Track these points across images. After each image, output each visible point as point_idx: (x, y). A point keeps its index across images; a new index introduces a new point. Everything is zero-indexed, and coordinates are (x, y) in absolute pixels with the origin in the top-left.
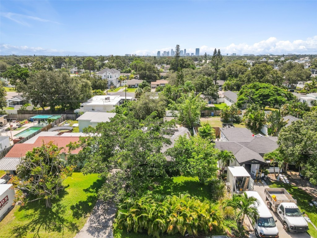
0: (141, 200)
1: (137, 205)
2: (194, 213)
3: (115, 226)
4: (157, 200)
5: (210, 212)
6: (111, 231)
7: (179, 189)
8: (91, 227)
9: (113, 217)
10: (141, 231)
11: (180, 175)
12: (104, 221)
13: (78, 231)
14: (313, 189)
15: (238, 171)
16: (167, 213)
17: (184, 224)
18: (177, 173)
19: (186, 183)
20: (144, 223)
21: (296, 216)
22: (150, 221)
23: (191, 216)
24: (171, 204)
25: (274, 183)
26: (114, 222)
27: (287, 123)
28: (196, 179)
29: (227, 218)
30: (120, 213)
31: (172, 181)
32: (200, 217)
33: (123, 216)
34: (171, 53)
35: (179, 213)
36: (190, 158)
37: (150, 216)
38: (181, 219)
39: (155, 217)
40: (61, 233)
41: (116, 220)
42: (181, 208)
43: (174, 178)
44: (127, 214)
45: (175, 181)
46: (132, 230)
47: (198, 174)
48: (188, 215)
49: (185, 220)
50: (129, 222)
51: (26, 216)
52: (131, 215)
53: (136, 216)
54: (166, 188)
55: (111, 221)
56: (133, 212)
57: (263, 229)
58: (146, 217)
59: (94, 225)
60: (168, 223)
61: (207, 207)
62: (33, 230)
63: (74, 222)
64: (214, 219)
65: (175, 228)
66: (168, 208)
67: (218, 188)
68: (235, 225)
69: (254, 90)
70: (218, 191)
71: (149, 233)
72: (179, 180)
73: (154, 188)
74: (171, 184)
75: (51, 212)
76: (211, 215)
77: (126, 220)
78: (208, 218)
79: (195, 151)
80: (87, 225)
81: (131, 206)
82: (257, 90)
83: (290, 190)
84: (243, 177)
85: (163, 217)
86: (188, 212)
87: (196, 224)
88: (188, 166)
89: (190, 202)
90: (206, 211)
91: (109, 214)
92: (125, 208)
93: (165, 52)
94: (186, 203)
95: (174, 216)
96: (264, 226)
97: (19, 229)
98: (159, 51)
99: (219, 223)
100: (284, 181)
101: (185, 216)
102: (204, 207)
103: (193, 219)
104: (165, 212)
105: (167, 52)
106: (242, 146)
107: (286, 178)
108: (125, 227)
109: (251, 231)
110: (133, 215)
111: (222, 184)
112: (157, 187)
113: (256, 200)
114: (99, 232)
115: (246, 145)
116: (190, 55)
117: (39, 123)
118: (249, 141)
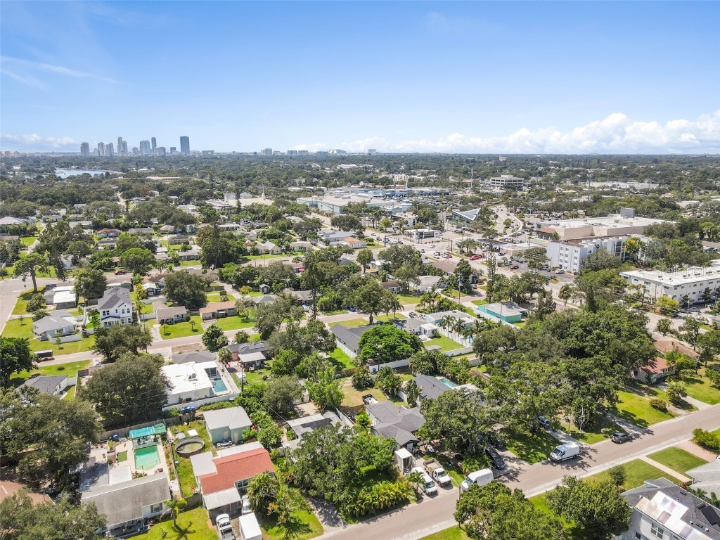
0: (361, 494)
4: (367, 492)
5: (400, 488)
7: (366, 479)
10: (366, 513)
14: (450, 452)
15: (403, 453)
16: (378, 496)
17: (389, 500)
20: (367, 507)
21: (444, 476)
22: (370, 505)
24: (378, 491)
25: (425, 454)
34: (119, 146)
35: (385, 494)
37: (370, 502)
38: (387, 498)
40: (314, 533)
42: (385, 491)
46: (360, 514)
50: (357, 510)
51: (277, 532)
53: (362, 505)
57: (430, 489)
58: (367, 503)
60: (380, 503)
61: (398, 486)
65: (385, 504)
67: (393, 471)
70: (394, 473)
71: (371, 512)
75: (292, 523)
83: (437, 458)
84: (407, 458)
85: (376, 500)
86: (389, 492)
89: (387, 486)
93: (101, 145)
94: (385, 487)
95: (383, 498)
98: (85, 141)
99: (406, 494)
100: (431, 450)
101: (388, 495)
102: (396, 486)
105: (107, 146)
106: (395, 427)
107: (431, 448)
108: (353, 515)
111: (394, 467)
114: (336, 524)
115: (398, 425)
116: (168, 150)
117: (139, 441)
118: (400, 421)
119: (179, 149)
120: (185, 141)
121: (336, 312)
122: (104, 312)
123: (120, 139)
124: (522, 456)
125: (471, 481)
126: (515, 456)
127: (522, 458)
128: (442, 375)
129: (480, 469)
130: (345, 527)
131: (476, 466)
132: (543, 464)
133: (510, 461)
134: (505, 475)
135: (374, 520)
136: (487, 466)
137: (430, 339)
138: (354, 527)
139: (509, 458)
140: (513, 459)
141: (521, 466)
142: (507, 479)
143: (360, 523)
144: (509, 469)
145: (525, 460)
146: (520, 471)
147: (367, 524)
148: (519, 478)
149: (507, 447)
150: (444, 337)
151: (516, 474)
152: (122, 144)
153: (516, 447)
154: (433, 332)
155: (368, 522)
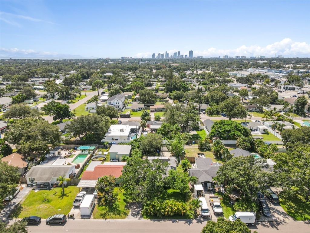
0: (154, 202)
1: (152, 204)
2: (176, 207)
3: (143, 213)
4: (160, 202)
5: (182, 207)
6: (141, 215)
7: (170, 196)
8: (133, 214)
9: (141, 209)
10: (154, 215)
11: (171, 189)
12: (137, 211)
13: (127, 215)
14: (234, 195)
15: (199, 187)
16: (165, 207)
17: (172, 212)
18: (169, 188)
19: (174, 193)
20: (156, 211)
21: (219, 208)
22: (158, 211)
23: (174, 208)
24: (166, 204)
25: (217, 192)
26: (141, 212)
27: (233, 156)
28: (179, 191)
29: (191, 209)
30: (145, 207)
31: (166, 192)
32: (178, 209)
33: (146, 209)
35: (170, 207)
36: (175, 181)
37: (158, 208)
38: (170, 210)
39: (160, 209)
40: (121, 216)
41: (142, 211)
42: (171, 205)
43: (168, 190)
44: (148, 208)
45: (168, 192)
46: (151, 214)
47: (179, 189)
48: (173, 208)
49: (172, 210)
50: (149, 211)
51: (103, 209)
52: (150, 208)
53: (152, 209)
54: (164, 195)
55: (140, 211)
56: (151, 207)
57: (204, 213)
58: (156, 209)
59: (133, 213)
60: (165, 211)
61: (181, 204)
62: (108, 215)
63: (125, 212)
64: (184, 210)
65: (168, 213)
66: (165, 205)
67: (188, 196)
68: (193, 212)
69: (221, 125)
70: (188, 197)
71: (157, 215)
72: (170, 191)
73: (158, 196)
74: (166, 194)
75: (113, 207)
76: (183, 208)
77: (148, 210)
78: (182, 209)
79: (178, 178)
80: (130, 213)
81: (150, 204)
82: (224, 126)
83: (223, 196)
84: (200, 190)
85: (163, 209)
86: (173, 207)
87: (177, 212)
88: (174, 186)
89: (174, 203)
90: (181, 206)
91: (139, 208)
92: (147, 205)
93: (159, 54)
94: (172, 203)
95: (168, 209)
96: (204, 212)
97: (102, 214)
98: (154, 53)
99: (186, 211)
100: (222, 191)
101: (172, 208)
102: (180, 204)
103: (175, 210)
104: (164, 207)
105: (161, 54)
106: (203, 172)
107: (223, 190)
108: (147, 213)
109: (200, 215)
110: (151, 208)
111: (190, 194)
112: (160, 195)
113: (201, 202)
114: (136, 216)
115: (206, 171)
116: (184, 57)
117: (82, 151)
118: (208, 169)
119: (188, 56)
120: (191, 52)
121: (215, 115)
122: (109, 102)
123: (166, 52)
124: (290, 212)
125: (236, 217)
126: (284, 211)
127: (290, 214)
128: (257, 152)
129: (247, 211)
130: (139, 219)
131: (244, 208)
132: (306, 223)
133: (278, 214)
134: (269, 221)
135: (159, 221)
136: (252, 211)
137: (261, 134)
138: (144, 220)
139: (279, 211)
140: (282, 213)
141: (286, 220)
142: (269, 225)
143: (149, 220)
144: (274, 218)
145: (291, 216)
146: (283, 223)
147: (153, 222)
148: (279, 227)
149: (281, 204)
150: (272, 134)
151: (278, 224)
152: (167, 54)
153: (288, 206)
154: (264, 130)
155: (154, 221)
